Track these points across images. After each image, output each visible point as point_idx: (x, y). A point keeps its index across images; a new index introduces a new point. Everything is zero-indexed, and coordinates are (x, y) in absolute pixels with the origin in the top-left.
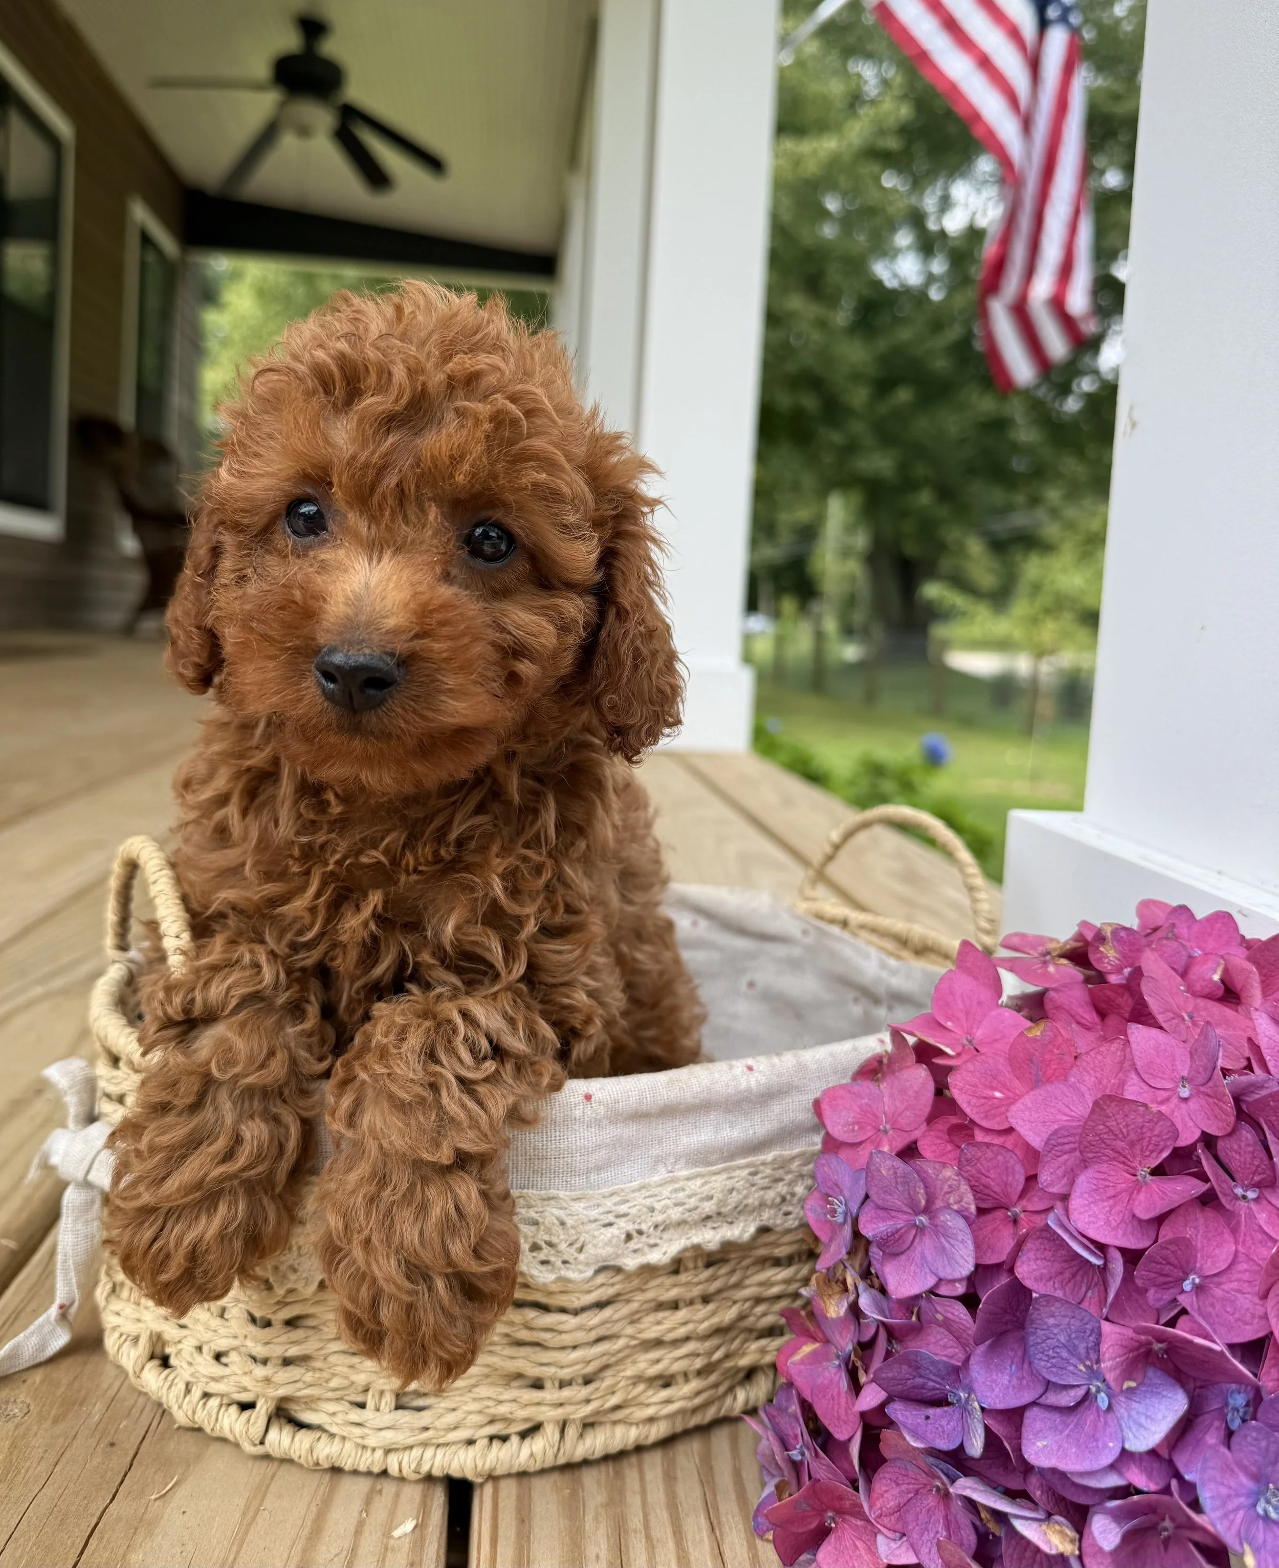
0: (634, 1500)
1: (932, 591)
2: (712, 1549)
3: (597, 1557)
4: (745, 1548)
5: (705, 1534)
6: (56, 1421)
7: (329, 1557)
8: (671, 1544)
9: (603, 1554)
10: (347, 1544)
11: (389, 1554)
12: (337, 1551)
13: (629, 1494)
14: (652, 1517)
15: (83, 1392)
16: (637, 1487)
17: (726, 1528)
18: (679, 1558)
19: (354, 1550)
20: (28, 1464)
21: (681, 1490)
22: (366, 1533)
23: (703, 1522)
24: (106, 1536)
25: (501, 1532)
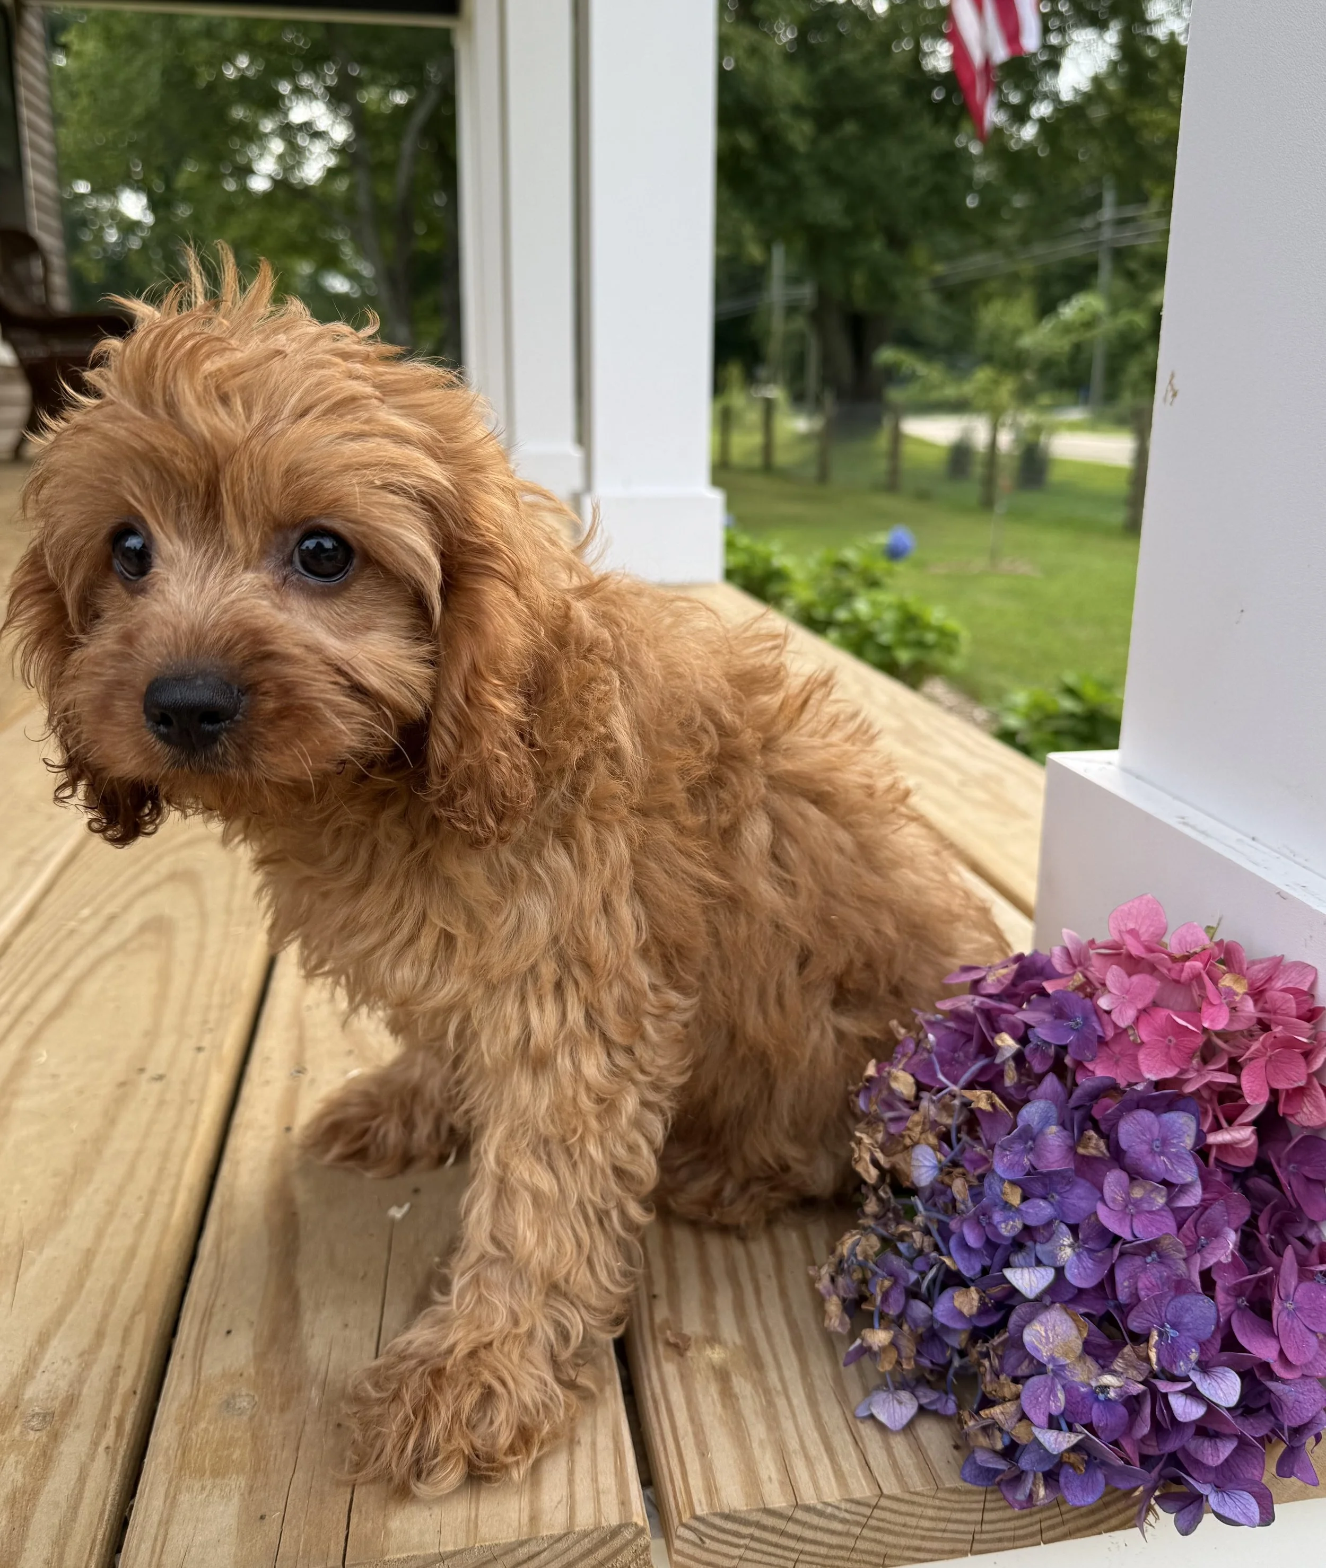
0: (787, 1425)
1: (886, 355)
2: (859, 1460)
3: (770, 1478)
4: (886, 1459)
5: (851, 1448)
6: (282, 1409)
7: (553, 1504)
8: (826, 1461)
9: (774, 1476)
10: (564, 1492)
11: (602, 1497)
12: (559, 1498)
13: (783, 1420)
14: (805, 1438)
15: (296, 1379)
16: (788, 1414)
17: (866, 1440)
18: (835, 1472)
19: (572, 1496)
20: (273, 1452)
21: (823, 1409)
22: (578, 1481)
23: (848, 1437)
24: (364, 1509)
25: (688, 1466)
